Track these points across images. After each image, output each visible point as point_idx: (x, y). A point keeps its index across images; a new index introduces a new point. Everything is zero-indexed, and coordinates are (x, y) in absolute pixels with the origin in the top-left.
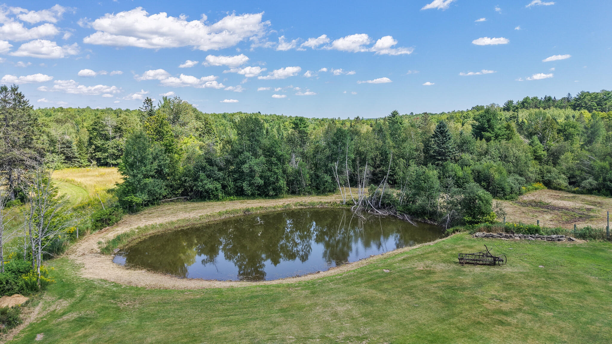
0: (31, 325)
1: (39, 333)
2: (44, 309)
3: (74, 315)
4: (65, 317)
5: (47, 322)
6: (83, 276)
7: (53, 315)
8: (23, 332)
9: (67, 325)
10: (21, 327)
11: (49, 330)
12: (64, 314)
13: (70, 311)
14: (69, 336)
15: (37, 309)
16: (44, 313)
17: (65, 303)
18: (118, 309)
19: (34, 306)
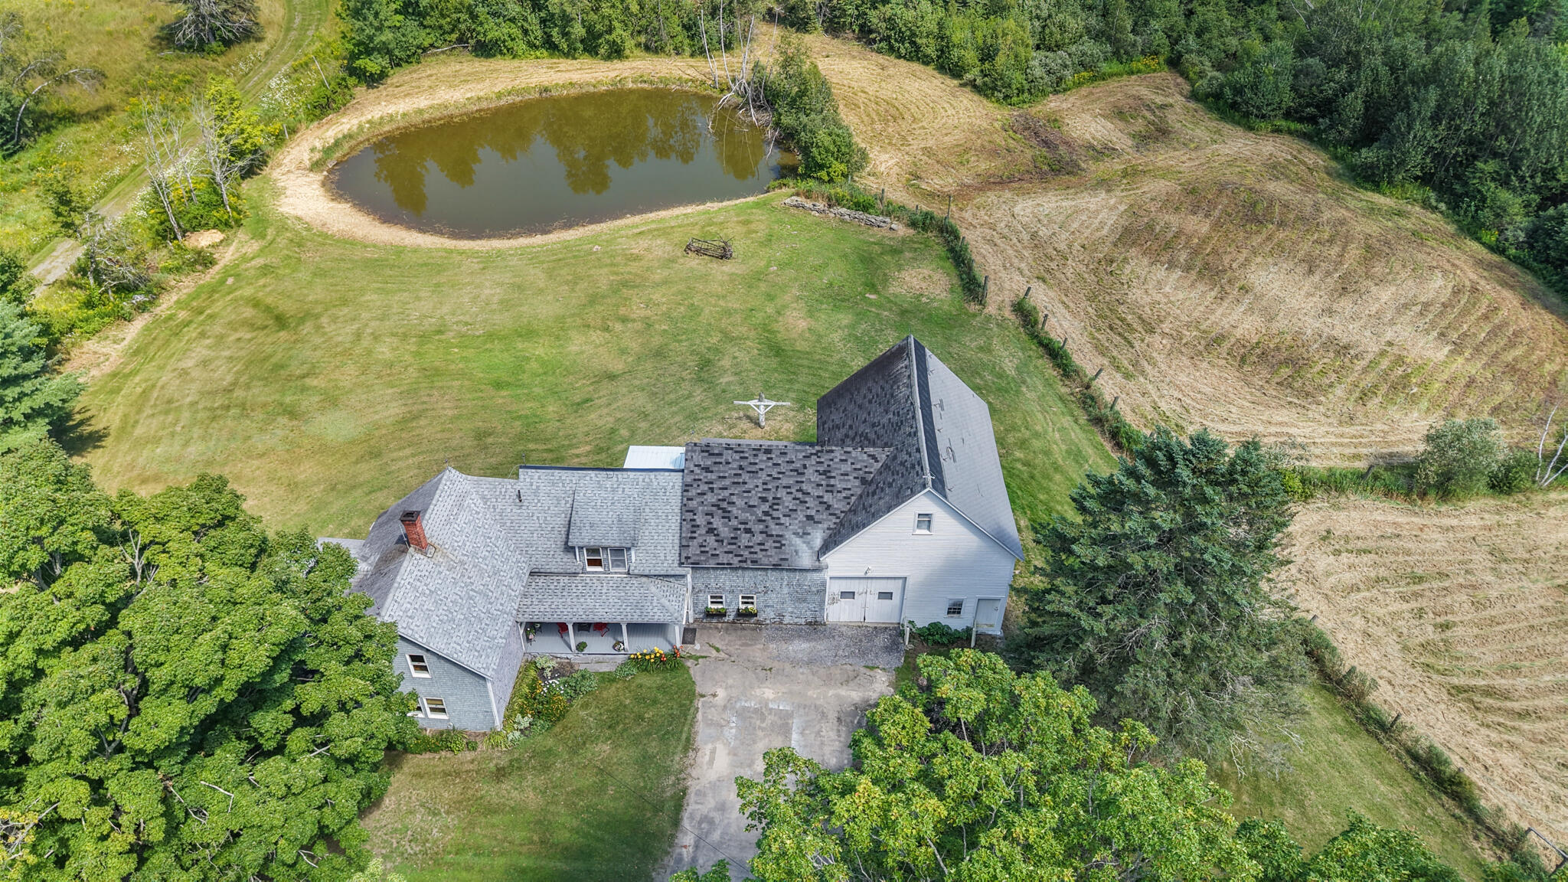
0: (226, 266)
1: (231, 276)
2: (237, 250)
3: (259, 262)
4: (253, 263)
5: (238, 265)
6: (280, 209)
7: (245, 258)
8: (218, 273)
9: (253, 272)
10: (217, 268)
11: (238, 275)
12: (253, 258)
13: (258, 256)
14: (252, 284)
15: (232, 248)
16: (237, 255)
17: (256, 246)
18: (299, 259)
19: (228, 245)
